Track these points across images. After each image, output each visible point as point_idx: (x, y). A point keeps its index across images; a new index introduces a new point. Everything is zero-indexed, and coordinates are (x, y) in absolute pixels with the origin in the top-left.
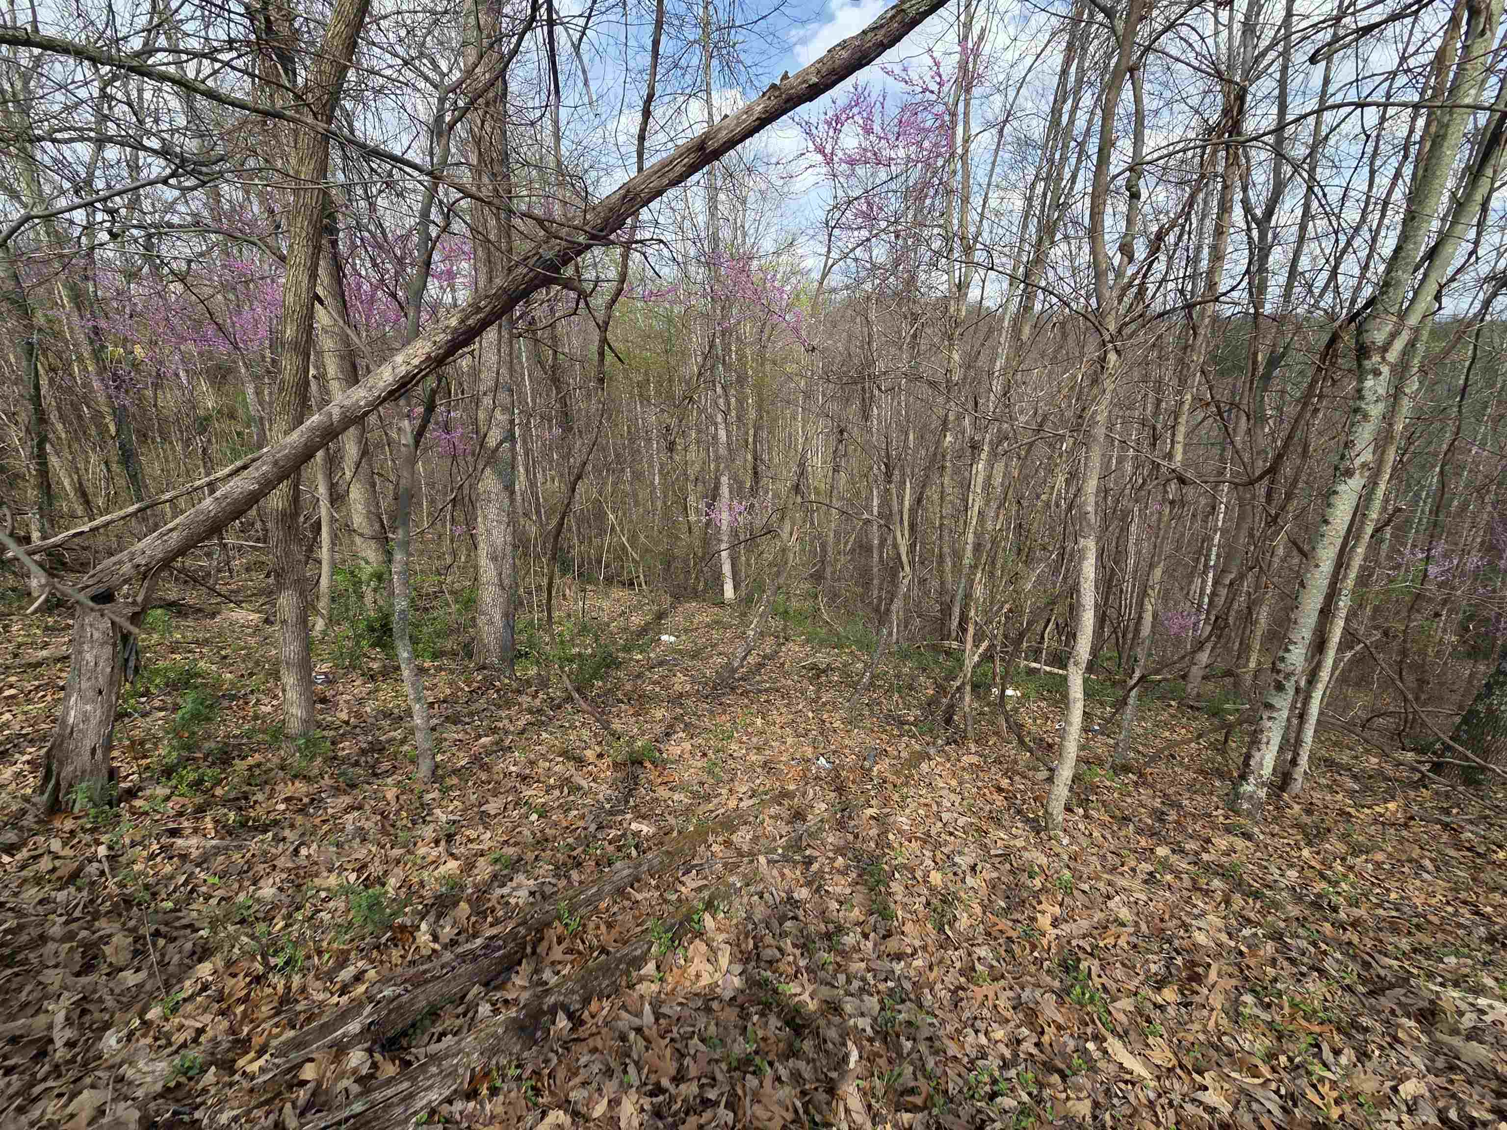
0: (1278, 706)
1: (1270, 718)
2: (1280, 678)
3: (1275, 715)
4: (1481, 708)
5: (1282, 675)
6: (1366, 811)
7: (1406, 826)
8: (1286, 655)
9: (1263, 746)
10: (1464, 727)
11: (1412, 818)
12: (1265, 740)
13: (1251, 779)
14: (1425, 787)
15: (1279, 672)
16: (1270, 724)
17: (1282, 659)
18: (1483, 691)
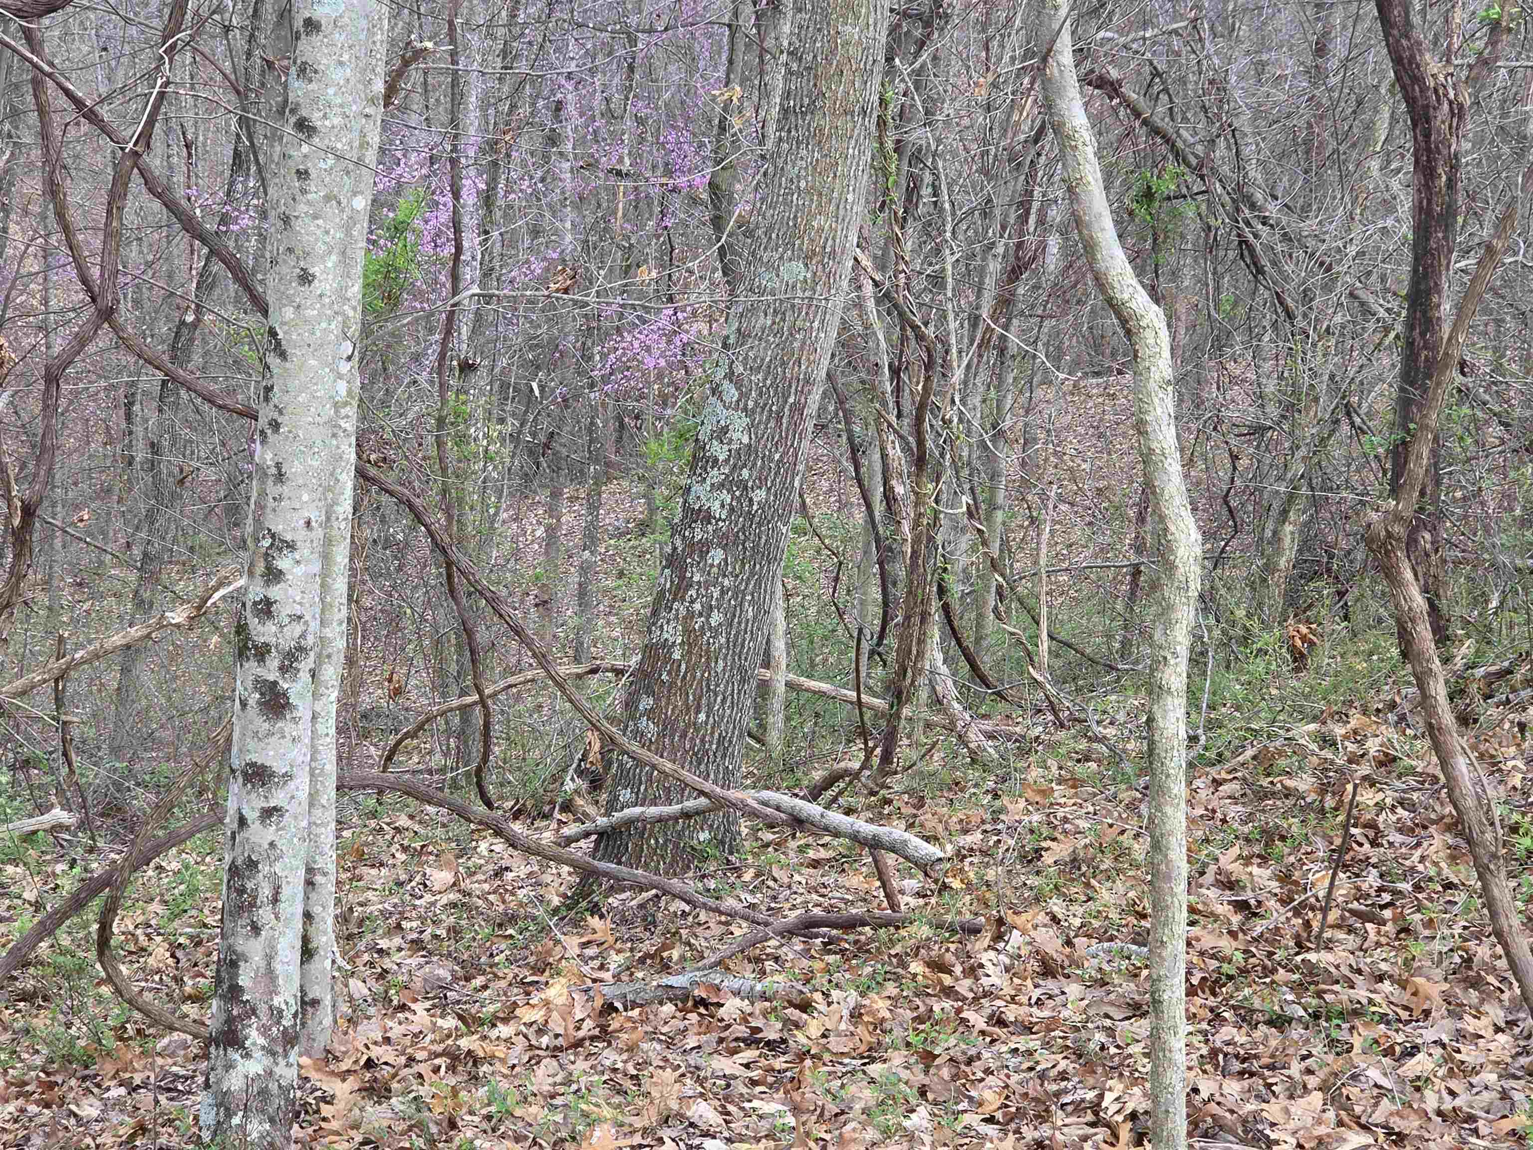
0: (279, 767)
1: (268, 813)
2: (271, 671)
3: (278, 798)
4: (672, 633)
5: (273, 662)
6: (504, 1030)
7: (605, 1035)
8: (275, 592)
9: (265, 914)
10: (646, 703)
11: (609, 1009)
12: (266, 891)
13: (254, 1037)
14: (595, 910)
15: (262, 653)
16: (269, 833)
17: (266, 608)
18: (666, 579)
